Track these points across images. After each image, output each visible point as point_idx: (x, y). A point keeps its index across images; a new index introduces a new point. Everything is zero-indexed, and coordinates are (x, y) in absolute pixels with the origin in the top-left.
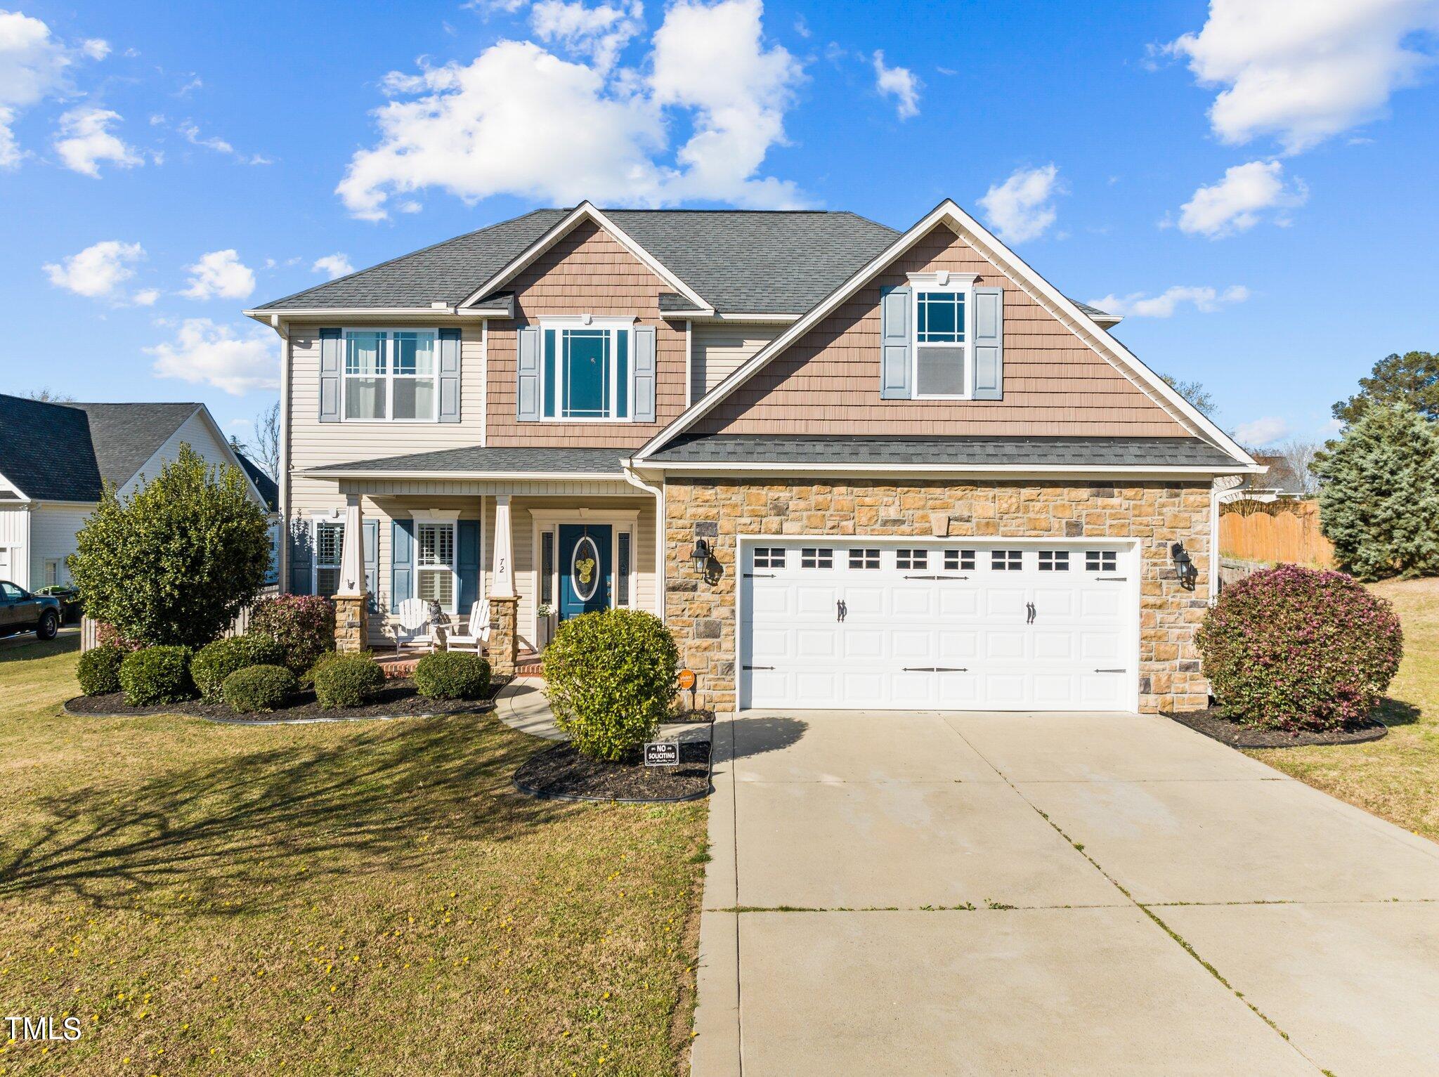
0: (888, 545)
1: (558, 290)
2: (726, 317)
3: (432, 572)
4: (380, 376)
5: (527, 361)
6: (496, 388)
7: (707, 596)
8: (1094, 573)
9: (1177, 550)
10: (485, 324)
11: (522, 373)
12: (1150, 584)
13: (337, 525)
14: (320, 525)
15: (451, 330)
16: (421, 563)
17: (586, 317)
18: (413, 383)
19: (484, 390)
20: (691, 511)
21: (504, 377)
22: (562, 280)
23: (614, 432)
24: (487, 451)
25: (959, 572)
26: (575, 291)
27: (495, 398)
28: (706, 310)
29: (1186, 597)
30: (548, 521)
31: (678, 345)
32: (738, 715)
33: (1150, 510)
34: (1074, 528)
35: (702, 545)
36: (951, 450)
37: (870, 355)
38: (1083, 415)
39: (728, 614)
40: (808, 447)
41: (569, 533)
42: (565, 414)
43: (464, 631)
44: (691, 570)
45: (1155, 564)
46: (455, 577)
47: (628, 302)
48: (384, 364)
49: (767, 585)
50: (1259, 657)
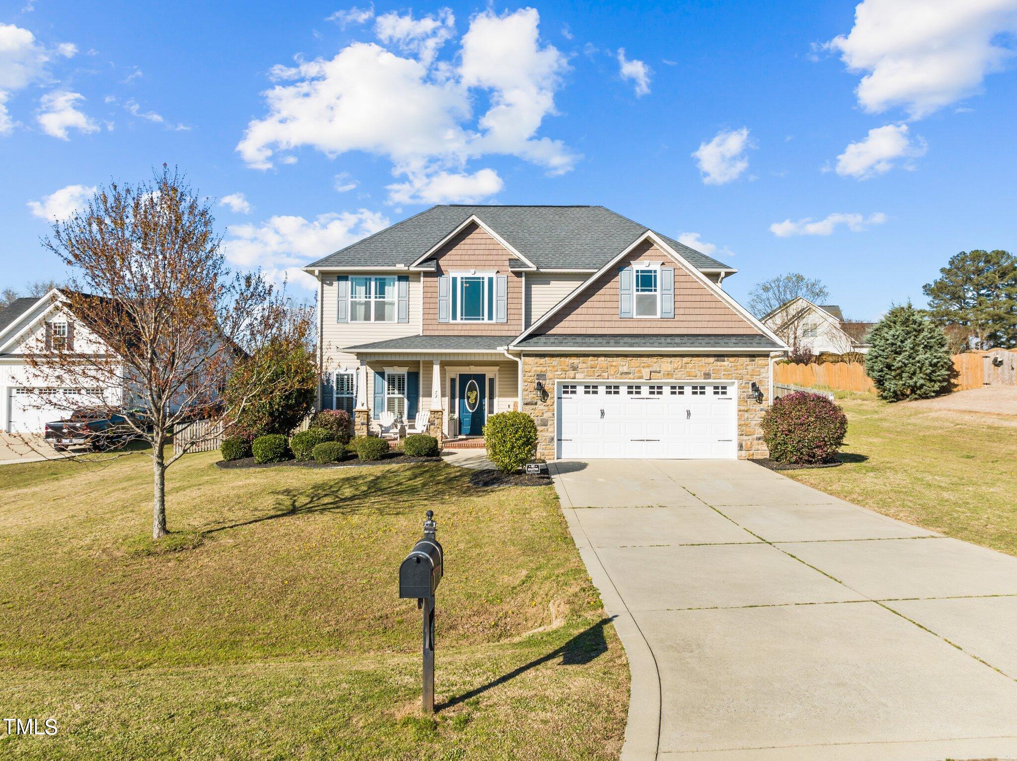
0: (623, 384)
1: (458, 257)
2: (542, 270)
3: (394, 398)
4: (368, 300)
5: (443, 293)
6: (427, 306)
7: (542, 407)
8: (717, 396)
9: (754, 385)
10: (422, 274)
11: (441, 298)
12: (742, 401)
13: (346, 375)
14: (337, 375)
15: (404, 277)
16: (389, 394)
17: (473, 271)
18: (384, 303)
19: (421, 306)
20: (534, 369)
21: (432, 300)
22: (460, 252)
23: (486, 327)
24: (424, 338)
25: (656, 396)
26: (467, 258)
27: (427, 311)
28: (533, 268)
29: (759, 407)
30: (455, 372)
31: (518, 285)
32: (556, 461)
33: (742, 367)
34: (707, 375)
35: (539, 384)
36: (651, 341)
37: (614, 298)
38: (711, 324)
39: (551, 415)
40: (587, 340)
41: (464, 378)
42: (462, 319)
43: (412, 427)
44: (535, 395)
45: (744, 392)
46: (406, 400)
47: (493, 263)
48: (370, 294)
49: (569, 402)
50: (783, 431)
